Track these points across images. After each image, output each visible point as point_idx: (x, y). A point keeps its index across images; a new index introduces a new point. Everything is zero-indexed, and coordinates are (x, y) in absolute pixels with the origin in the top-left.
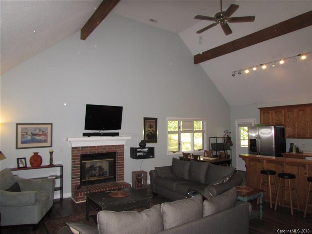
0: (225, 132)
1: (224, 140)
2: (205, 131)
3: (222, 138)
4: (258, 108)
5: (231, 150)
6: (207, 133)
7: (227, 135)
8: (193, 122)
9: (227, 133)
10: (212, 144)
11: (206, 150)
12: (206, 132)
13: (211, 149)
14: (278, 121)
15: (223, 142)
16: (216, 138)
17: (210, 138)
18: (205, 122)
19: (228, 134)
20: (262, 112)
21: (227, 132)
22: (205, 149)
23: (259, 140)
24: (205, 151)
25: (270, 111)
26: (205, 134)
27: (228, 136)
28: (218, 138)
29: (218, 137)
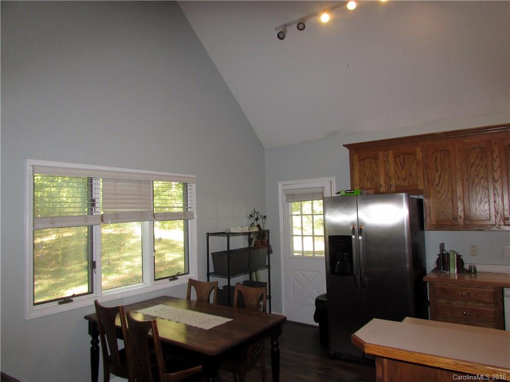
0: (251, 216)
1: (250, 241)
2: (192, 213)
3: (244, 234)
4: (344, 146)
5: (269, 267)
6: (198, 220)
7: (256, 224)
8: (150, 183)
9: (257, 219)
10: (213, 254)
11: (196, 278)
12: (195, 216)
13: (212, 270)
14: (404, 180)
15: (247, 245)
16: (228, 235)
17: (208, 235)
18: (194, 185)
19: (260, 222)
20: (356, 157)
21: (256, 217)
22: (194, 275)
23: (360, 238)
24: (192, 282)
25: (380, 153)
26: (193, 224)
27: (258, 226)
28: (234, 234)
29: (232, 231)
